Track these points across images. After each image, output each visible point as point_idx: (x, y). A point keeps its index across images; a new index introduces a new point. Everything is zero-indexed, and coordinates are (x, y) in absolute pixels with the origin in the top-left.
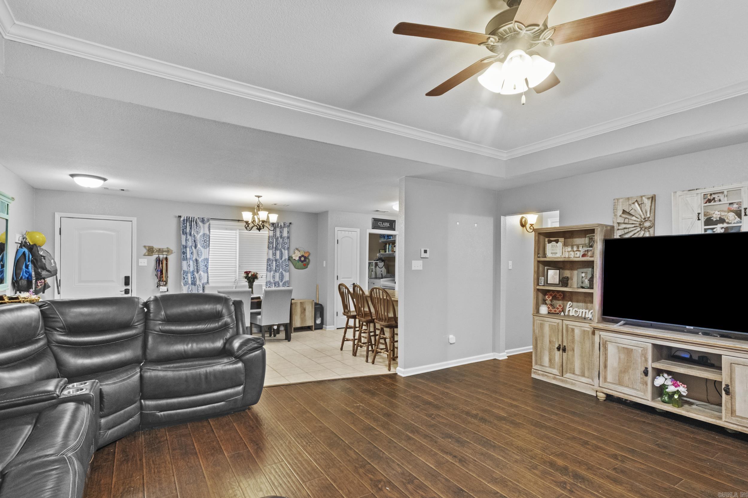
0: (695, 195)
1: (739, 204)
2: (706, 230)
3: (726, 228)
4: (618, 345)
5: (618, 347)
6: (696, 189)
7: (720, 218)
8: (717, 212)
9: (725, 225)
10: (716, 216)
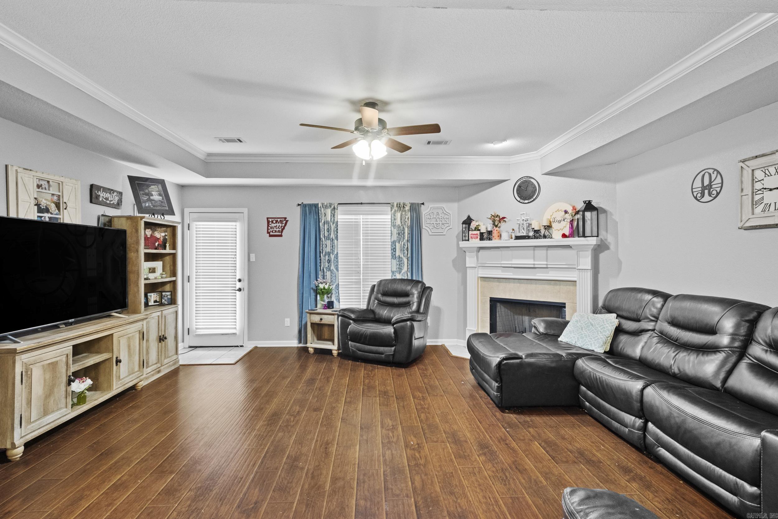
0: (32, 177)
1: (59, 196)
2: (38, 216)
3: (50, 218)
4: (42, 363)
5: (43, 366)
6: (30, 170)
7: (46, 206)
8: (44, 201)
9: (50, 215)
10: (44, 203)
